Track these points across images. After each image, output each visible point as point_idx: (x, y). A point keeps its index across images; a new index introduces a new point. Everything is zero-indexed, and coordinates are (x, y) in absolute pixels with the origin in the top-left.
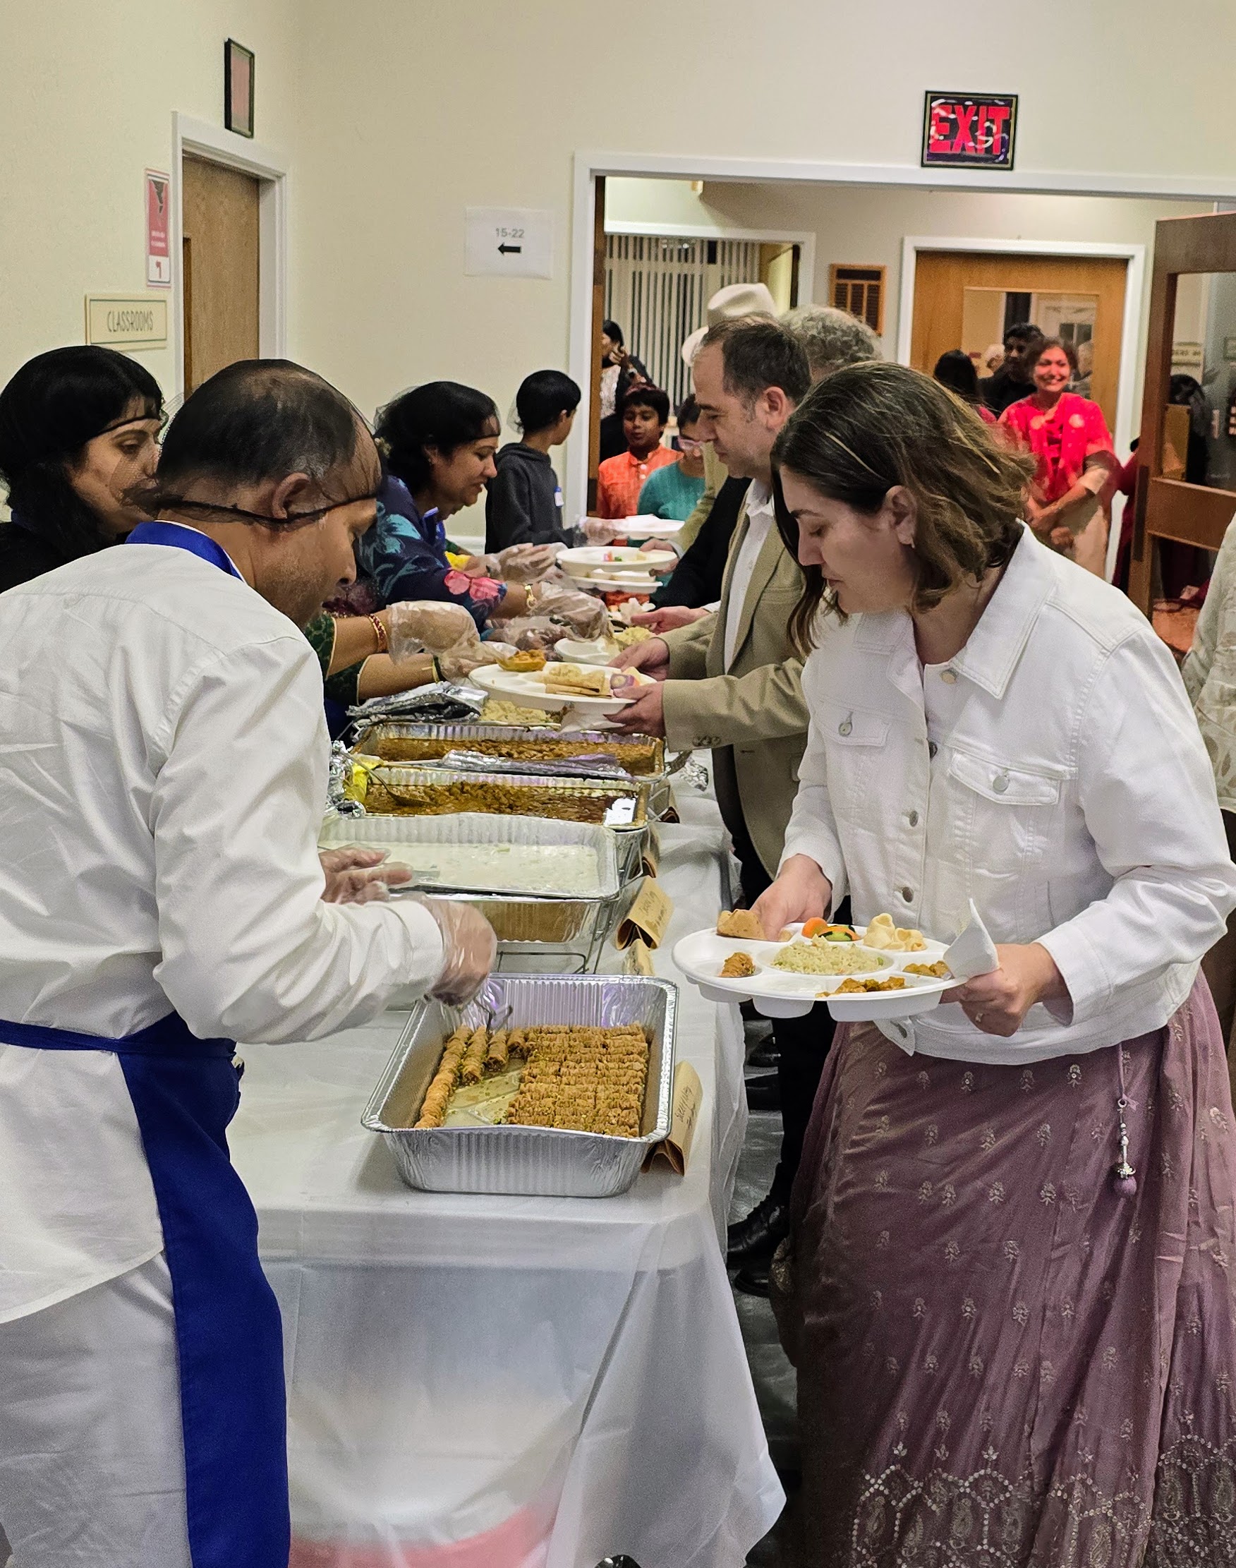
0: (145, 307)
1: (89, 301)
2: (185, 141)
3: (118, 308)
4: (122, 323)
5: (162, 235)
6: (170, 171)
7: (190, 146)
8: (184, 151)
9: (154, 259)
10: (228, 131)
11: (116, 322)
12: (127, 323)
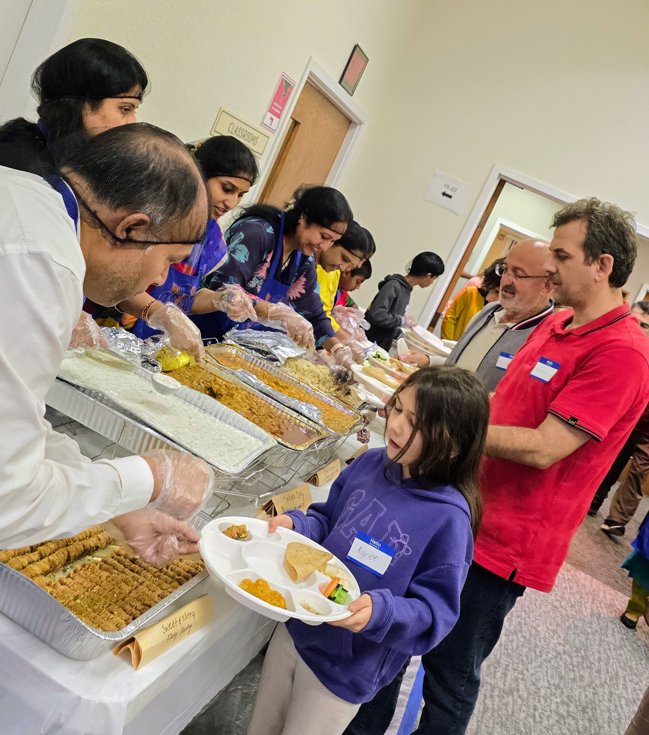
0: (255, 134)
1: (222, 111)
2: (311, 73)
3: (237, 124)
4: (238, 132)
5: (280, 108)
6: (298, 82)
7: (313, 76)
8: (308, 78)
9: (270, 115)
10: (339, 84)
11: (234, 129)
12: (241, 134)
